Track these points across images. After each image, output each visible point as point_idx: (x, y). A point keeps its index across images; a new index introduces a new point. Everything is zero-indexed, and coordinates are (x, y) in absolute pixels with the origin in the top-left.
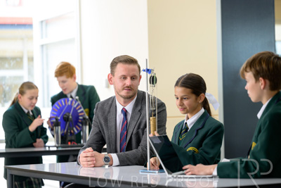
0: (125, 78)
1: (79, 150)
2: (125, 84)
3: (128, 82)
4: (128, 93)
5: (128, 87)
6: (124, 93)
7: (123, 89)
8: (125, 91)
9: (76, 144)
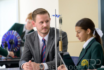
0: (42, 22)
1: (19, 61)
2: (43, 26)
3: (45, 25)
4: (45, 31)
5: (45, 27)
6: (43, 31)
7: (43, 29)
8: (43, 30)
9: (17, 58)
